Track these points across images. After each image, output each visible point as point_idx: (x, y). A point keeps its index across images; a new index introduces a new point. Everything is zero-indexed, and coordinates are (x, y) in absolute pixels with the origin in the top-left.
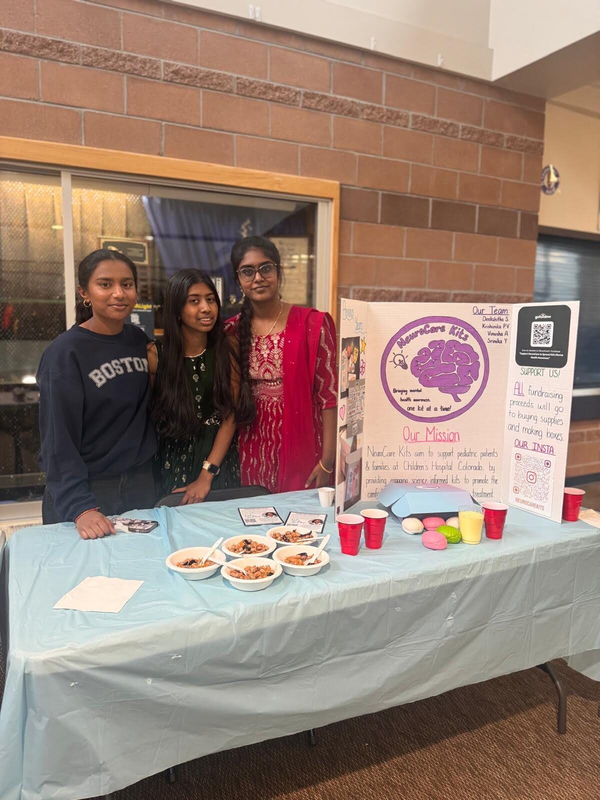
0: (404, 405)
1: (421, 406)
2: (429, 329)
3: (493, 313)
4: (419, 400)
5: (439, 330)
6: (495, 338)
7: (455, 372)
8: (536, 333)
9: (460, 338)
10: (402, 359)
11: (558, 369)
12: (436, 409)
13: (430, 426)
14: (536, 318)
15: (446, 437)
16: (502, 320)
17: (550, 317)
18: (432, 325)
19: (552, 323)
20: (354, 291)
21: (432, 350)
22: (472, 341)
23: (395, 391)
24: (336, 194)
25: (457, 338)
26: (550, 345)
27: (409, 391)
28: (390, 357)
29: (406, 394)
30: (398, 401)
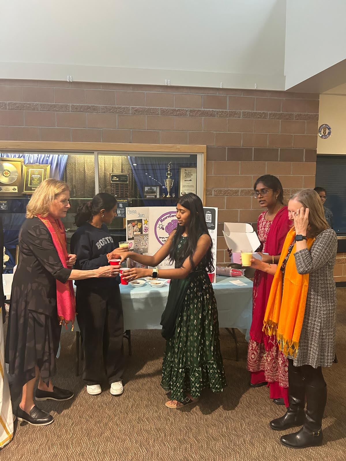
2: (171, 216)
5: (175, 216)
10: (162, 226)
11: (213, 230)
14: (207, 212)
17: (210, 212)
18: (172, 214)
19: (211, 214)
21: (173, 223)
23: (160, 238)
26: (211, 222)
27: (165, 238)
28: (158, 226)
30: (161, 241)
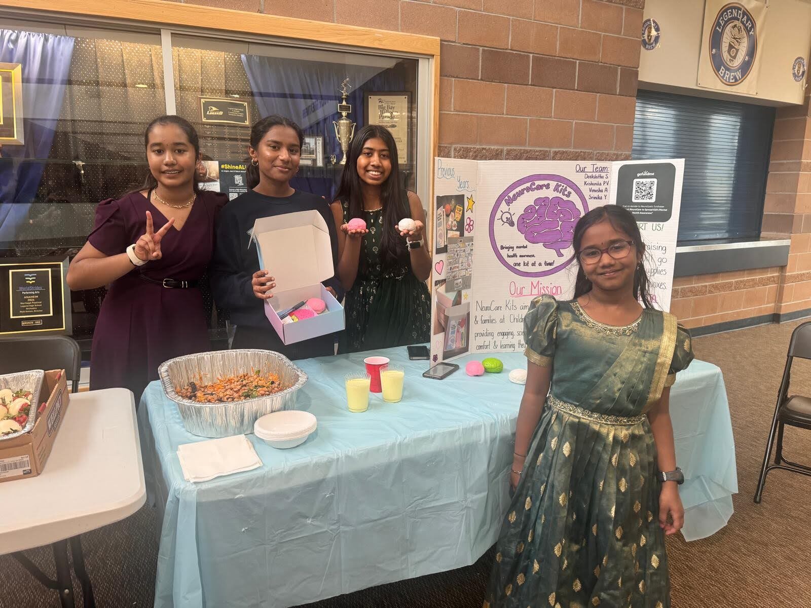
0: (511, 261)
1: (526, 262)
2: (535, 187)
3: (594, 171)
4: (525, 256)
5: (544, 188)
6: (595, 194)
7: (559, 228)
8: (638, 189)
9: (564, 195)
10: (509, 216)
11: (661, 223)
12: (540, 264)
13: (535, 280)
14: (639, 175)
15: (550, 291)
16: (602, 177)
18: (537, 183)
19: (655, 180)
20: (455, 149)
21: (537, 207)
22: (574, 198)
23: (502, 248)
24: (436, 51)
25: (560, 195)
26: (653, 200)
27: (515, 248)
28: (498, 215)
29: (513, 251)
30: (505, 257)
